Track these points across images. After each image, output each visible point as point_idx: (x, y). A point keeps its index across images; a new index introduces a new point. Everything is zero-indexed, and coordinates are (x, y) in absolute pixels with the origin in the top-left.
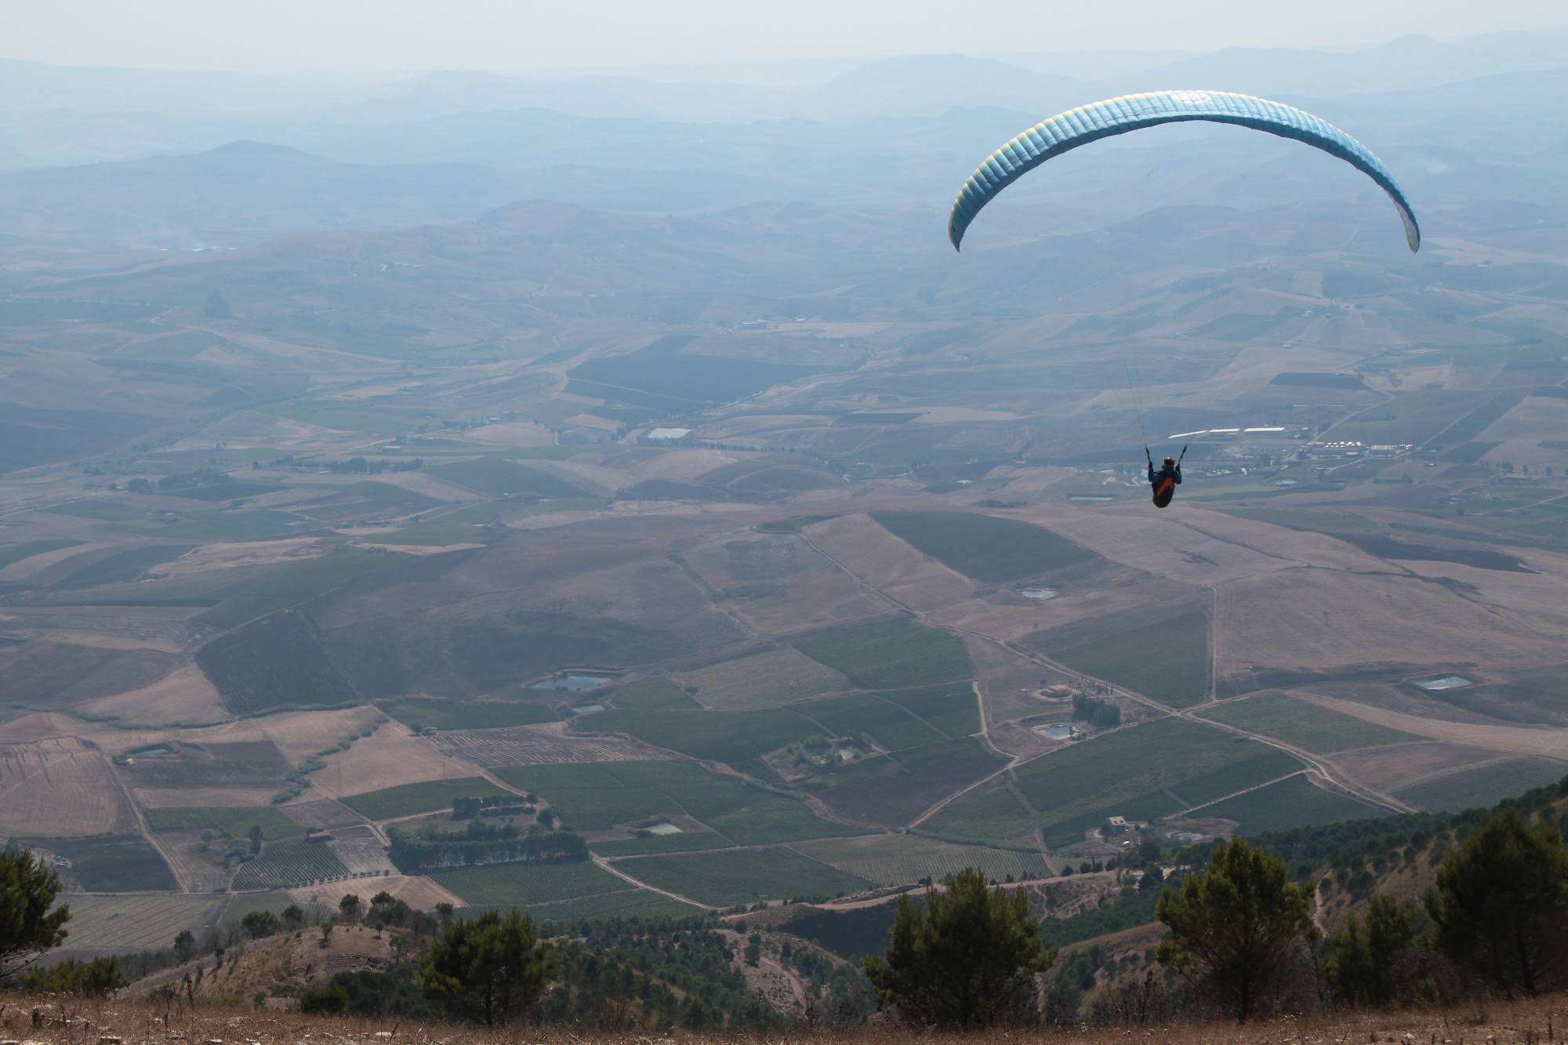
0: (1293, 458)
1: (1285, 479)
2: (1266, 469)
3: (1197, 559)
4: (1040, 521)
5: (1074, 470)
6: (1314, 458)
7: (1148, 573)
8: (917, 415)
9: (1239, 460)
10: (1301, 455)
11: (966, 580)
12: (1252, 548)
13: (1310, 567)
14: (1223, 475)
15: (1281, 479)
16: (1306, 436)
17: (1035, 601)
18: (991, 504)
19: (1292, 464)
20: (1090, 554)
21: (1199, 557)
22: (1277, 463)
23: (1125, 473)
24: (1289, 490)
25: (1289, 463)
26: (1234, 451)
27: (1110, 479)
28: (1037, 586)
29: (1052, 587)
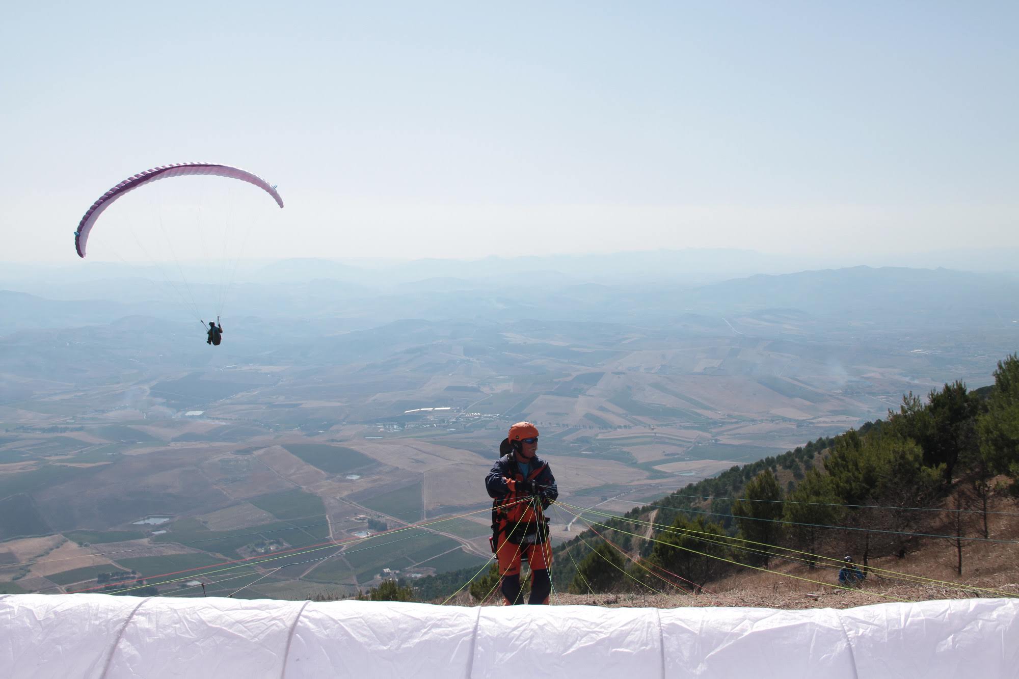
0: (454, 420)
1: (451, 428)
2: (444, 424)
3: (417, 461)
4: (352, 447)
5: (366, 426)
6: (462, 420)
7: (398, 468)
8: (301, 404)
9: (432, 421)
10: (457, 419)
11: (323, 472)
12: (439, 456)
13: (462, 463)
14: (427, 427)
15: (449, 428)
16: (459, 411)
17: (352, 481)
18: (333, 440)
19: (454, 423)
20: (374, 460)
21: (418, 461)
22: (448, 422)
23: (387, 427)
24: (453, 433)
25: (453, 421)
26: (431, 418)
27: (381, 430)
28: (352, 474)
29: (358, 474)
